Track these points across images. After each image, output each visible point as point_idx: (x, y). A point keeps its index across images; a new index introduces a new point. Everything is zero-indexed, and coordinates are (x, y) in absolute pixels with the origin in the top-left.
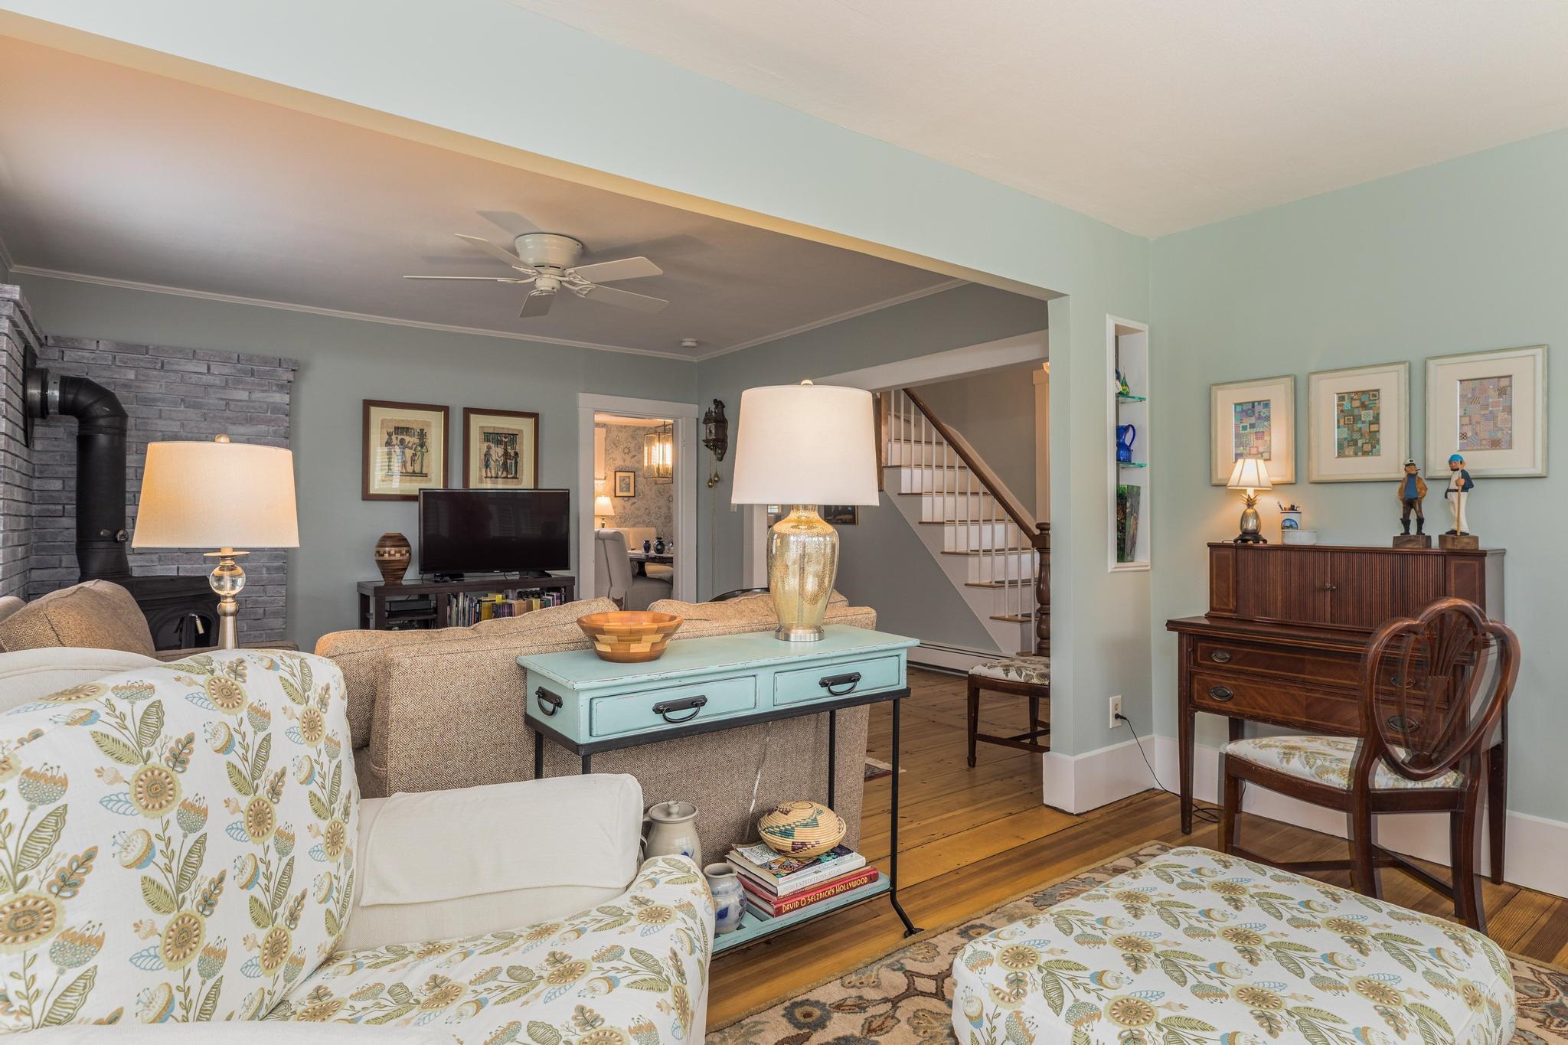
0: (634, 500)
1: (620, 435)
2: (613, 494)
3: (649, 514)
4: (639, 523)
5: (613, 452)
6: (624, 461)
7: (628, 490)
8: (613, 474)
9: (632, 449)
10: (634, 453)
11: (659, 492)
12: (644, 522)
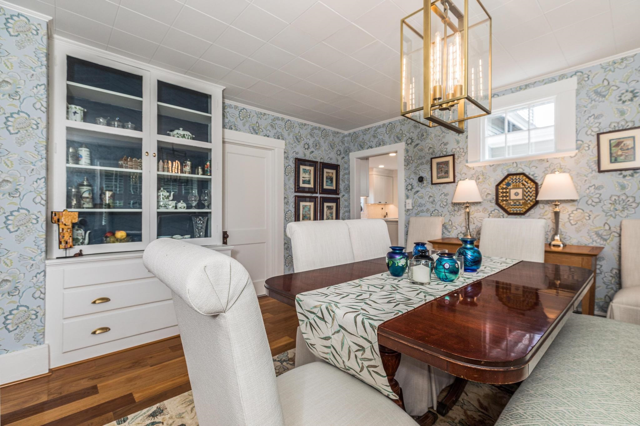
1: (610, 76)
2: (596, 168)
5: (594, 107)
6: (623, 113)
7: (632, 159)
8: (594, 138)
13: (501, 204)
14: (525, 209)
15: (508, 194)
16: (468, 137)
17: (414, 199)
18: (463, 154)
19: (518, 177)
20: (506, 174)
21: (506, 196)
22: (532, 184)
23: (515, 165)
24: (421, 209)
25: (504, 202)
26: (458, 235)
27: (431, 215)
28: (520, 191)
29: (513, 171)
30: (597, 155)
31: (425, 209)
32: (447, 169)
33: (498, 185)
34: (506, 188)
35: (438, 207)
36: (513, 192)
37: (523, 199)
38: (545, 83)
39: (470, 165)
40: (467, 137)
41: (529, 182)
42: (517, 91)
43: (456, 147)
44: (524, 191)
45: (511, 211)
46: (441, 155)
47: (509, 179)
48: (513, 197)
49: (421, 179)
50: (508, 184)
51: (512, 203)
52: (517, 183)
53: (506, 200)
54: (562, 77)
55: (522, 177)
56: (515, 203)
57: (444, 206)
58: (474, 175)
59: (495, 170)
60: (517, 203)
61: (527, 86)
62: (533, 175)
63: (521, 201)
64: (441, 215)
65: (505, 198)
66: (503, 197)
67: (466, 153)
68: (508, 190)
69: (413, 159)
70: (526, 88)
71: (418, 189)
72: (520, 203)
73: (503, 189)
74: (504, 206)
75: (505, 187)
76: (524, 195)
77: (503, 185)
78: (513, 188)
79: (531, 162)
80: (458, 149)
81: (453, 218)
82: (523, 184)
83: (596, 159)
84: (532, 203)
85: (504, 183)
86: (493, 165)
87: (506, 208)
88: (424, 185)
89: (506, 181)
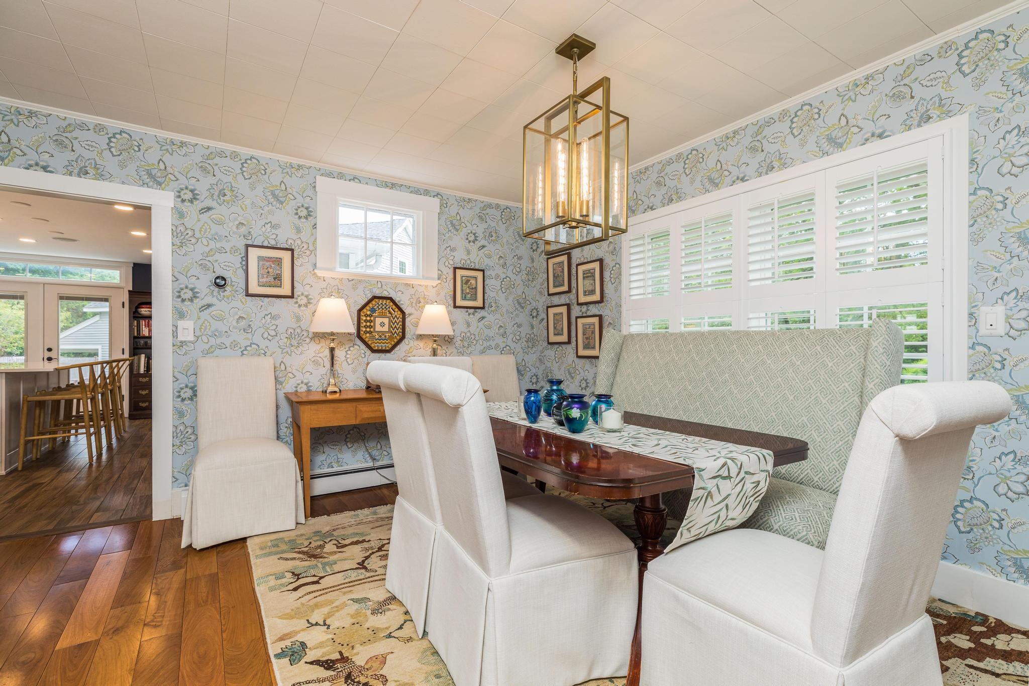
0: (482, 313)
1: (461, 211)
2: (451, 303)
3: (504, 335)
4: (490, 347)
5: (450, 238)
6: (469, 253)
7: (475, 299)
8: (451, 271)
9: (480, 235)
10: (483, 242)
11: (519, 303)
12: (497, 346)
13: (364, 337)
14: (391, 344)
15: (372, 324)
16: (318, 226)
17: (200, 322)
18: (308, 252)
19: (384, 302)
20: (370, 296)
21: (370, 327)
22: (399, 313)
23: (379, 285)
24: (219, 341)
25: (368, 335)
26: (296, 387)
27: (243, 354)
28: (386, 321)
29: (378, 293)
30: (452, 289)
31: (228, 342)
32: (278, 272)
33: (360, 311)
34: (370, 316)
35: (257, 339)
36: (378, 321)
37: (389, 331)
38: (411, 192)
39: (319, 273)
40: (315, 226)
41: (396, 310)
42: (382, 186)
43: (295, 237)
44: (390, 321)
45: (375, 346)
46: (266, 244)
47: (374, 302)
48: (378, 328)
49: (220, 283)
50: (373, 310)
51: (377, 337)
52: (383, 309)
53: (370, 332)
54: (426, 193)
55: (389, 303)
56: (380, 336)
57: (270, 337)
58: (325, 290)
59: (355, 288)
60: (383, 337)
61: (393, 186)
62: (399, 302)
63: (387, 334)
64: (265, 354)
65: (368, 330)
66: (366, 327)
67: (313, 252)
68: (372, 318)
69: (197, 235)
70: (391, 188)
71: (209, 300)
72: (386, 337)
73: (366, 315)
74: (367, 340)
75: (368, 313)
76: (390, 326)
77: (367, 311)
78: (379, 317)
79: (397, 285)
80: (299, 242)
81: (288, 360)
82: (390, 313)
83: (452, 293)
84: (398, 338)
85: (368, 308)
86: (353, 280)
87: (370, 343)
88: (226, 294)
89: (370, 305)
